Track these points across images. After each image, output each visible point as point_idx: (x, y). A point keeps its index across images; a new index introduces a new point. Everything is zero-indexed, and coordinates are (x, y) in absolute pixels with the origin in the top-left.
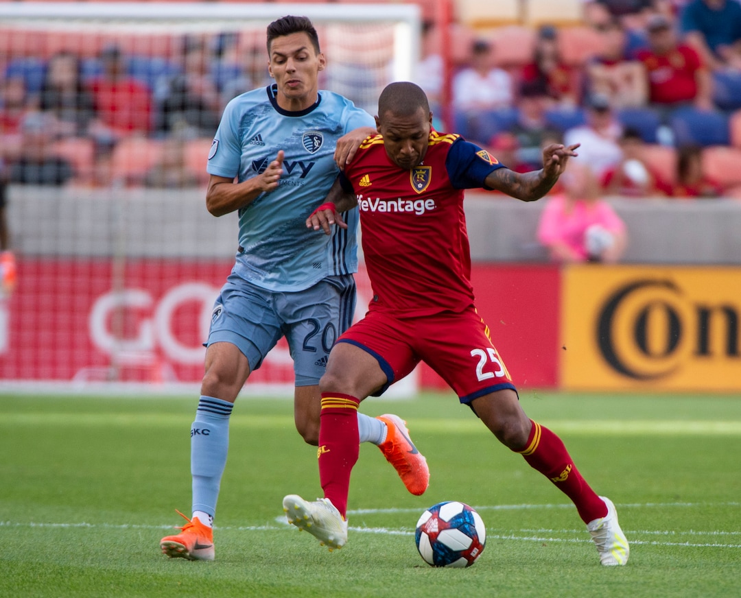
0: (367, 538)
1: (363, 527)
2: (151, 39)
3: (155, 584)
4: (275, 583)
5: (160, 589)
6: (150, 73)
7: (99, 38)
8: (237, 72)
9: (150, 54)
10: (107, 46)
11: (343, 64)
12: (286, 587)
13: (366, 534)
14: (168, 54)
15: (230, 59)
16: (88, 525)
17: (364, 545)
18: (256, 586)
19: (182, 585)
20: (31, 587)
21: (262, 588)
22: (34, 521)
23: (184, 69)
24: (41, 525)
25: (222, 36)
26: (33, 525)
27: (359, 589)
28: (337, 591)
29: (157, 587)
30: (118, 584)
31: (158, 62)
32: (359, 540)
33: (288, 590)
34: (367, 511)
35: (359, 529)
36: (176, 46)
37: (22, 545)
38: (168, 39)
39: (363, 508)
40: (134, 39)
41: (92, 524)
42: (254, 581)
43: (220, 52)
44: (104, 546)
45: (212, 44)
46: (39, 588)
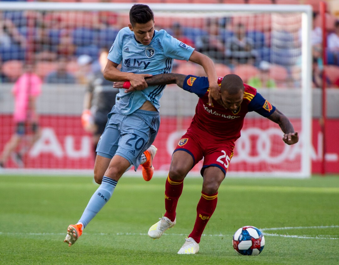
0: (289, 240)
1: (287, 235)
2: (194, 20)
3: (195, 260)
4: (248, 260)
5: (197, 262)
6: (194, 35)
7: (171, 19)
8: (232, 34)
9: (194, 26)
10: (174, 23)
11: (278, 31)
12: (253, 262)
13: (289, 238)
14: (201, 26)
15: (229, 28)
16: (166, 234)
17: (287, 243)
18: (240, 261)
19: (207, 260)
20: (140, 261)
21: (242, 262)
22: (142, 233)
23: (209, 33)
24: (145, 234)
25: (225, 19)
26: (141, 234)
27: (285, 262)
28: (275, 263)
29: (196, 261)
30: (178, 260)
31: (197, 30)
32: (285, 241)
33: (254, 263)
34: (289, 228)
35: (285, 236)
36: (205, 22)
37: (136, 243)
38: (202, 19)
39: (286, 227)
40: (186, 20)
41: (167, 234)
42: (239, 259)
43: (224, 26)
44: (172, 244)
45: (221, 22)
46: (144, 262)
